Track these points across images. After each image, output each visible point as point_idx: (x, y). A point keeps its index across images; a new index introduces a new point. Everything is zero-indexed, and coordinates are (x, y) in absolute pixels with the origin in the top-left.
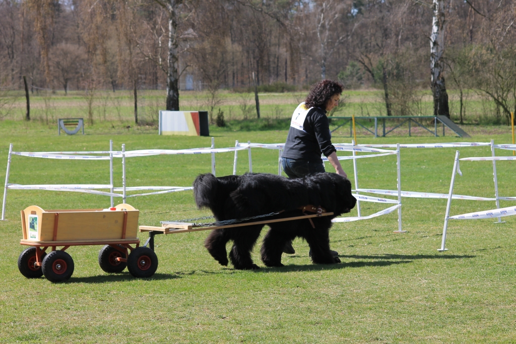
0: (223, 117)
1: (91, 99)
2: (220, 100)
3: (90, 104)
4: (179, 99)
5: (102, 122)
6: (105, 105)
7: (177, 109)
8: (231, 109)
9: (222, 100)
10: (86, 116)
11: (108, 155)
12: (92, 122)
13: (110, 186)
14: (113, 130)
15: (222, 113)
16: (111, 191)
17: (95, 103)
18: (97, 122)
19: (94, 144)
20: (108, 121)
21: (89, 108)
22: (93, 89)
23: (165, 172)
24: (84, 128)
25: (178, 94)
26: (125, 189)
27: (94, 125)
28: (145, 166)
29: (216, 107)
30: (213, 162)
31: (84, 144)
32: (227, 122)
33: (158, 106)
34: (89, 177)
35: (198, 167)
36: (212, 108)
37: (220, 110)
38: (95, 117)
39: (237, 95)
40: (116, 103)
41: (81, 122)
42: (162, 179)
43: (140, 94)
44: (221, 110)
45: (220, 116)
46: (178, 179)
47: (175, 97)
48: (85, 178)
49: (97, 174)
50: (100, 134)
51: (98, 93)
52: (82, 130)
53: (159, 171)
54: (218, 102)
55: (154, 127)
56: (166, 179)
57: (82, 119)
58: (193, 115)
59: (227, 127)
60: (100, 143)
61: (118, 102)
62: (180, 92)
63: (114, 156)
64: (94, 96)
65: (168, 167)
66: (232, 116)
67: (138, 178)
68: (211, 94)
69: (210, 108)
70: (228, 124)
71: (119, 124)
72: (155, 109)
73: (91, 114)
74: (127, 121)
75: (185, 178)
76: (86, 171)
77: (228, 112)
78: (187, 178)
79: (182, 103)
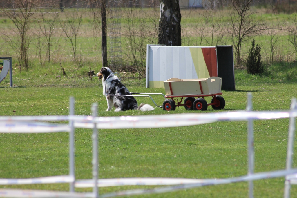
0: (259, 56)
1: (25, 23)
2: (254, 26)
3: (23, 32)
4: (182, 24)
5: (43, 65)
6: (50, 35)
7: (177, 42)
8: (273, 41)
9: (257, 27)
10: (16, 54)
11: (66, 122)
12: (26, 64)
13: (69, 179)
14: (64, 78)
15: (258, 49)
16: (71, 187)
17: (33, 30)
18: (36, 64)
19: (32, 103)
20: (55, 63)
21: (20, 39)
22: (29, 5)
23: (159, 154)
24: (13, 75)
25: (179, 17)
26: (97, 183)
27: (30, 71)
28: (124, 142)
29: (247, 38)
30: (250, 136)
31: (14, 104)
32: (268, 65)
33: (143, 37)
34: (26, 161)
35: (218, 146)
36: (240, 40)
37: (253, 44)
38: (32, 56)
39: (283, 16)
40: (69, 31)
41: (7, 63)
42: (154, 165)
43: (112, 15)
44: (256, 43)
45: (255, 53)
46: (184, 166)
47: (174, 20)
48: (18, 164)
49: (40, 156)
50: (42, 86)
51: (37, 13)
52: (9, 79)
53: (149, 151)
54: (251, 30)
55: (137, 74)
56: (162, 166)
57: (10, 59)
58: (206, 52)
59: (267, 74)
60: (43, 102)
61: (74, 30)
62: (182, 12)
63: (77, 125)
64: (31, 19)
65: (165, 145)
66: (275, 55)
67: (112, 164)
68: (237, 15)
69: (236, 40)
70: (269, 69)
71: (75, 67)
72: (138, 42)
73: (24, 49)
74: (89, 64)
75: (196, 164)
76: (19, 151)
77: (269, 47)
78: (200, 165)
79: (186, 31)
